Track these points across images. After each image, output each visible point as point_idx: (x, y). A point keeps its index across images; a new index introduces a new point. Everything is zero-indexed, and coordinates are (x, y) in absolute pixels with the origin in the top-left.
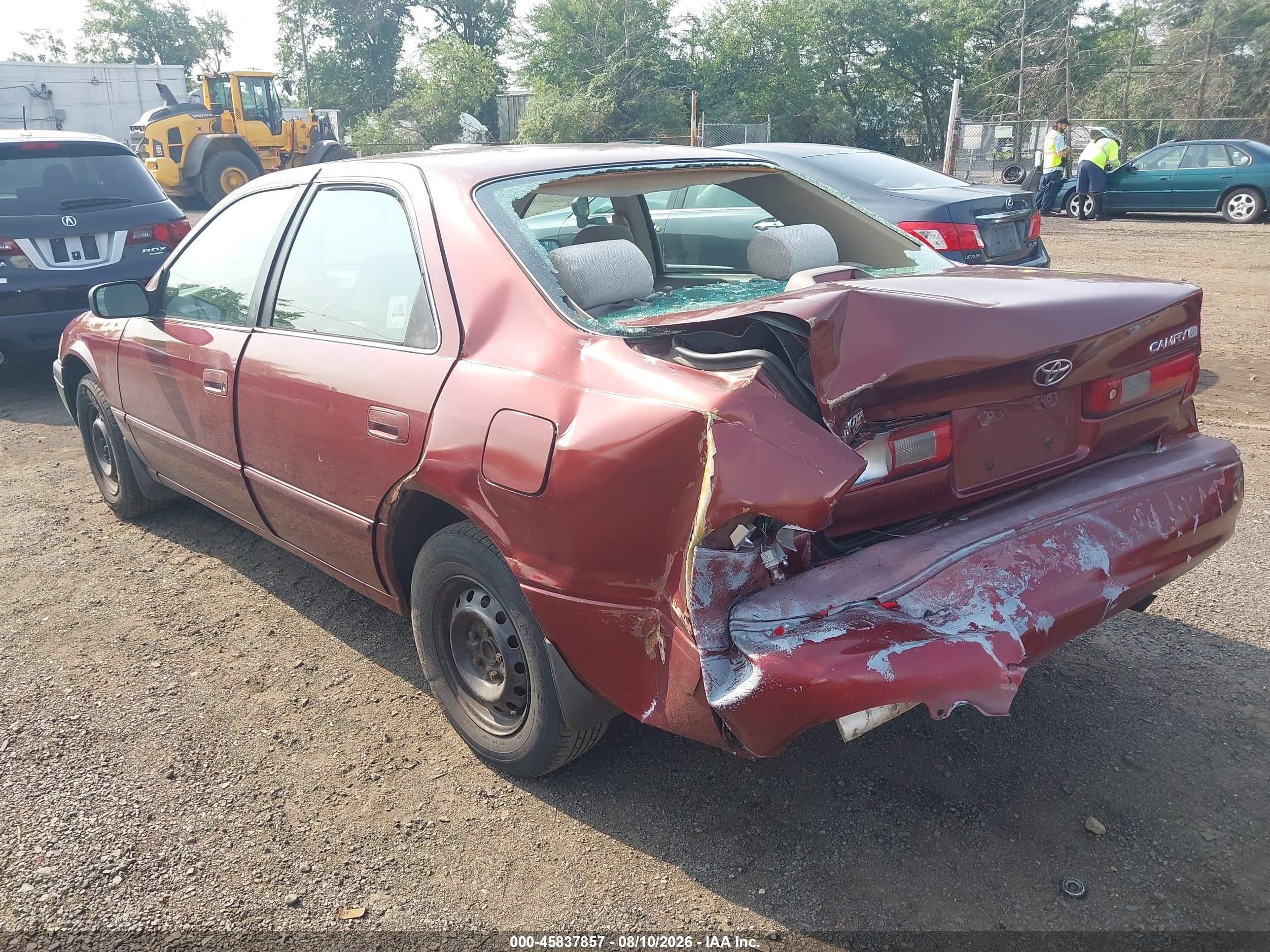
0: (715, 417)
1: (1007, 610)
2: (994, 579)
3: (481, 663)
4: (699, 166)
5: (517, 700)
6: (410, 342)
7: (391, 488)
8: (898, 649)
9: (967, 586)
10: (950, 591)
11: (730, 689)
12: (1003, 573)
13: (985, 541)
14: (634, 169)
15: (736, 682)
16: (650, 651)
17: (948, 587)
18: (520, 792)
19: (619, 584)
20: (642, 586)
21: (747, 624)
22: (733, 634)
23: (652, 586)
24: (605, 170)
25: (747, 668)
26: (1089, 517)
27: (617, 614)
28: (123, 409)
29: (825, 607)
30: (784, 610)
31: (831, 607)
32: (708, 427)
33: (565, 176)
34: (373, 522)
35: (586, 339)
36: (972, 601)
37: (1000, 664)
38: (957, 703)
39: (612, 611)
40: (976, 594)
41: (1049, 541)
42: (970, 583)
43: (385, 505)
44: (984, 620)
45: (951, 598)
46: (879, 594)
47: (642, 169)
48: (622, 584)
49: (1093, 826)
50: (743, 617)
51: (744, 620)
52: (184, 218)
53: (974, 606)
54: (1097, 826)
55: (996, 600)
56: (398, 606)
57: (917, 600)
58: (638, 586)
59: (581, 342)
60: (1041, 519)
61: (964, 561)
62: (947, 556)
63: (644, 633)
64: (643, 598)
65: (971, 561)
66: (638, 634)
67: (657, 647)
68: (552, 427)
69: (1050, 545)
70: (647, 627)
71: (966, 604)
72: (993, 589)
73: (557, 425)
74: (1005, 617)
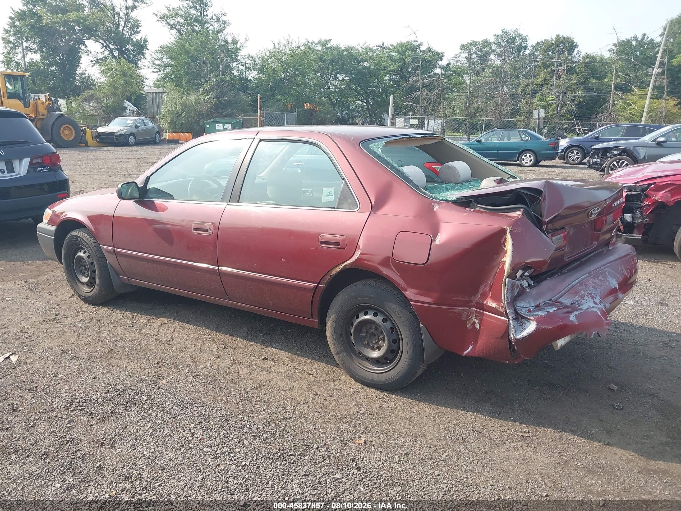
0: (511, 229)
1: (598, 301)
2: (590, 291)
3: (368, 344)
4: (426, 136)
5: (391, 356)
6: (340, 207)
7: (332, 269)
8: (577, 313)
9: (582, 293)
10: (576, 295)
11: (522, 332)
12: (592, 288)
13: (581, 278)
14: (410, 137)
15: (524, 329)
16: (469, 325)
17: (575, 294)
18: (392, 396)
19: (458, 299)
20: (468, 299)
21: (521, 308)
22: (519, 312)
23: (472, 298)
24: (401, 137)
25: (527, 324)
26: (607, 269)
27: (457, 311)
28: (113, 246)
29: (538, 303)
30: (530, 304)
31: (540, 303)
32: (508, 233)
33: (392, 139)
34: (316, 285)
35: (435, 202)
36: (585, 298)
37: (603, 319)
38: (594, 332)
39: (455, 310)
40: (586, 296)
41: (600, 277)
42: (583, 292)
43: (325, 277)
44: (592, 305)
45: (577, 298)
46: (552, 298)
47: (412, 137)
48: (460, 298)
49: (613, 387)
50: (520, 306)
51: (520, 307)
52: (56, 152)
53: (586, 300)
54: (616, 388)
55: (593, 298)
56: (317, 324)
57: (565, 299)
58: (466, 299)
59: (433, 204)
60: (595, 270)
61: (578, 284)
62: (571, 283)
63: (467, 318)
64: (468, 304)
65: (580, 284)
66: (464, 318)
67: (474, 324)
68: (429, 237)
69: (601, 279)
70: (469, 316)
71: (583, 300)
72: (591, 294)
73: (432, 236)
74: (598, 303)
